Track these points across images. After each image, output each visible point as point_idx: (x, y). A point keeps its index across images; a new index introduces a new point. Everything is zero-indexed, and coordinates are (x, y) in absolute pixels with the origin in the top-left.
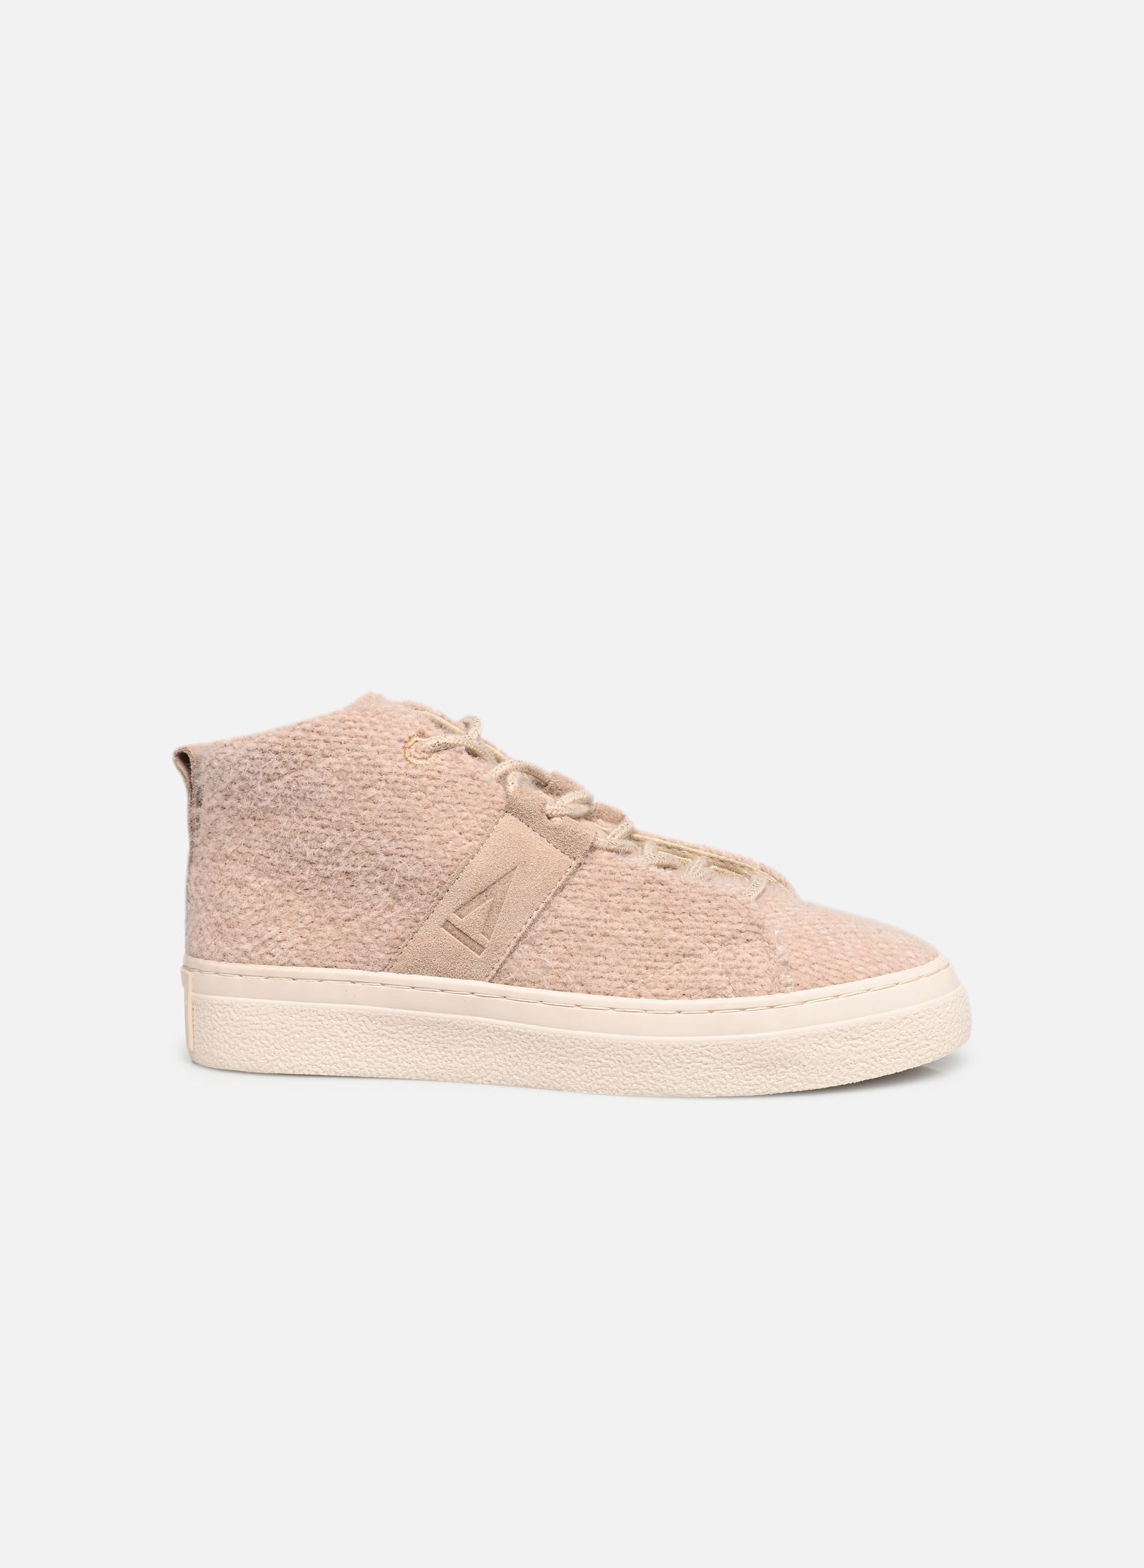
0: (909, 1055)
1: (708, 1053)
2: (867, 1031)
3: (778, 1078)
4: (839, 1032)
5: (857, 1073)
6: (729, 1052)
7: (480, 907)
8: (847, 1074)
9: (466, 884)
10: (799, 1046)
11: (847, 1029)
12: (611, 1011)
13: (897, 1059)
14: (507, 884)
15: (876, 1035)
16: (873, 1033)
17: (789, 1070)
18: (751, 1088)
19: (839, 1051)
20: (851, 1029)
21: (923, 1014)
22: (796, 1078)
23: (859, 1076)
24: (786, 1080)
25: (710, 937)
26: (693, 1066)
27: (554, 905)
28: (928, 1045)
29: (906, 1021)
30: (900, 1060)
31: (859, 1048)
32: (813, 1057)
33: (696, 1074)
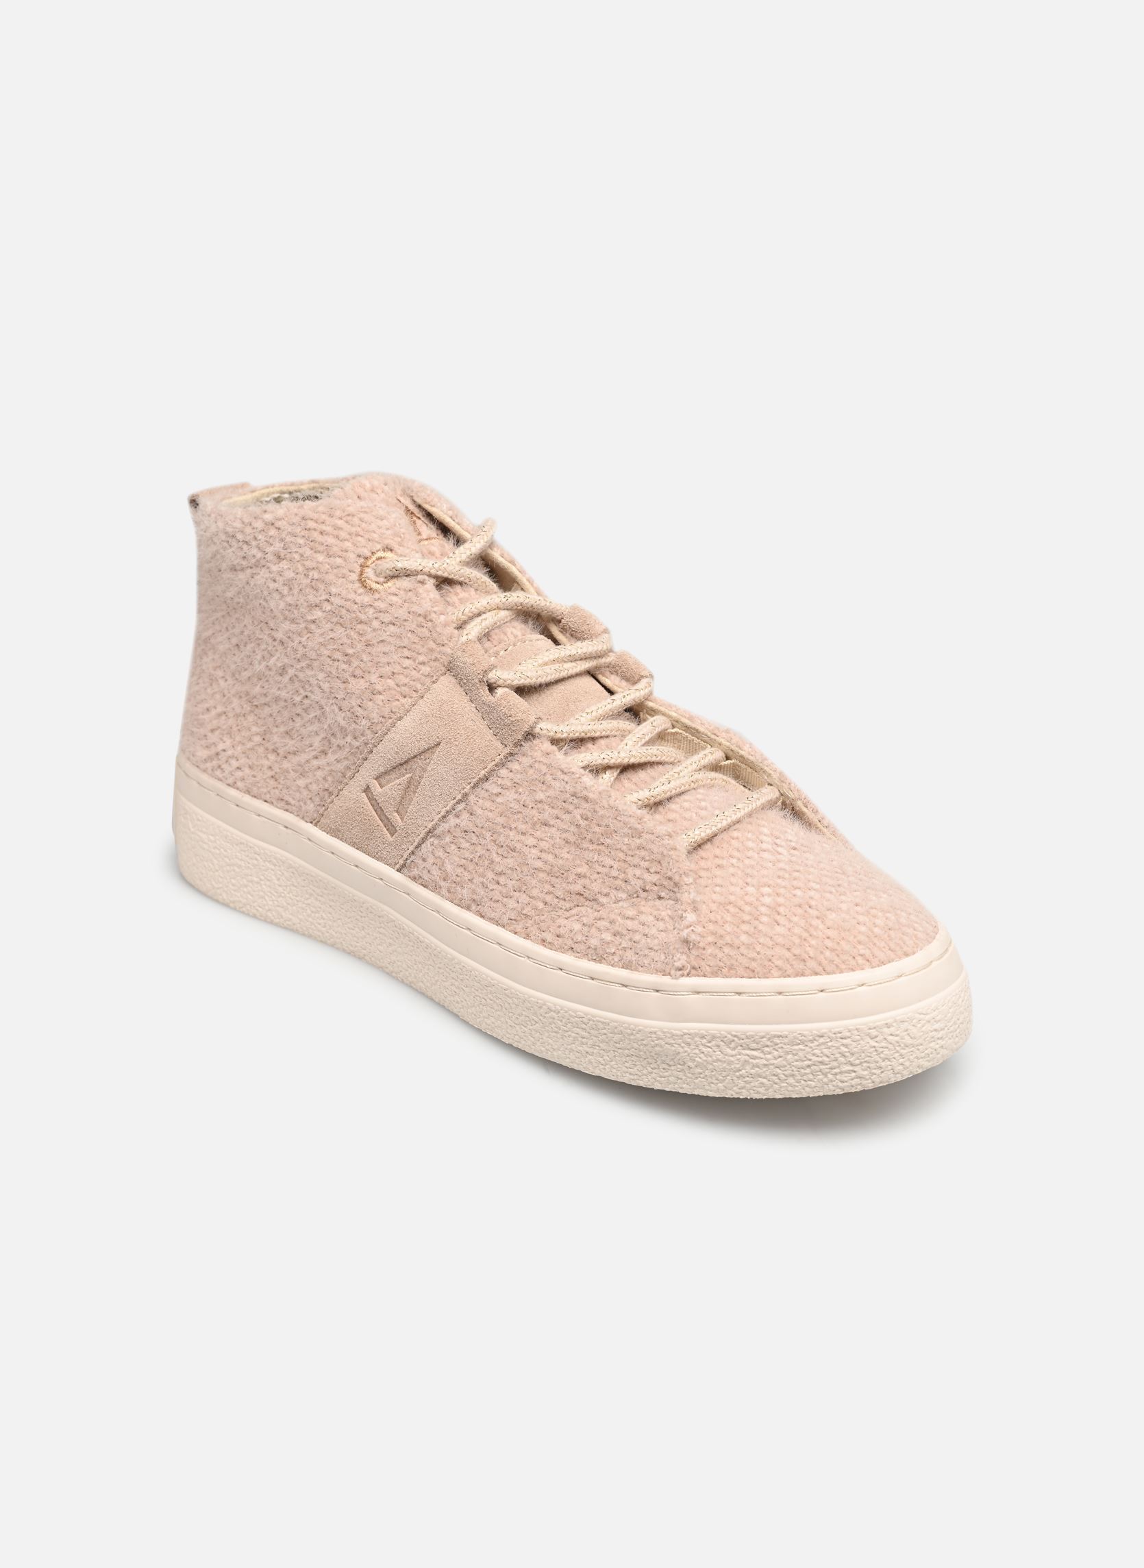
0: (825, 1080)
1: (584, 1026)
2: (769, 1043)
3: (661, 1074)
4: (732, 1038)
5: (755, 1088)
6: (605, 1031)
7: (398, 781)
8: (743, 1088)
9: (387, 752)
10: (683, 1045)
11: (743, 1037)
12: (497, 946)
13: (809, 1082)
14: (428, 761)
15: (780, 1050)
16: (776, 1047)
17: (673, 1068)
18: (632, 1077)
19: (732, 1059)
20: (747, 1037)
21: (848, 1034)
22: (681, 1079)
23: (758, 1093)
24: (670, 1079)
25: (621, 883)
26: (569, 1036)
27: (472, 798)
28: (855, 1072)
29: (822, 1040)
30: (813, 1084)
31: (757, 1061)
32: (700, 1060)
33: (574, 1045)
